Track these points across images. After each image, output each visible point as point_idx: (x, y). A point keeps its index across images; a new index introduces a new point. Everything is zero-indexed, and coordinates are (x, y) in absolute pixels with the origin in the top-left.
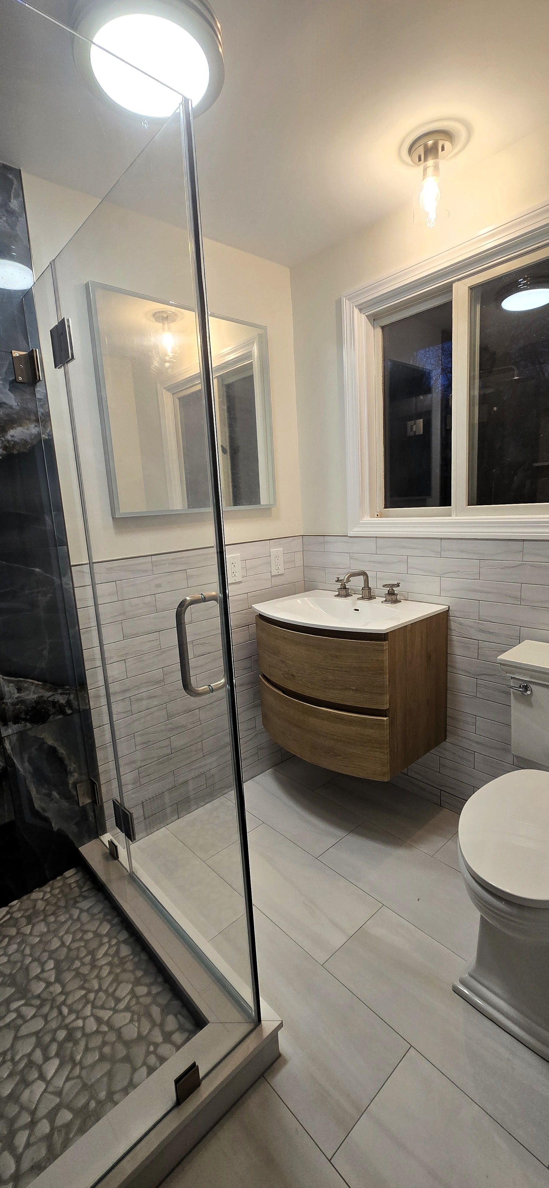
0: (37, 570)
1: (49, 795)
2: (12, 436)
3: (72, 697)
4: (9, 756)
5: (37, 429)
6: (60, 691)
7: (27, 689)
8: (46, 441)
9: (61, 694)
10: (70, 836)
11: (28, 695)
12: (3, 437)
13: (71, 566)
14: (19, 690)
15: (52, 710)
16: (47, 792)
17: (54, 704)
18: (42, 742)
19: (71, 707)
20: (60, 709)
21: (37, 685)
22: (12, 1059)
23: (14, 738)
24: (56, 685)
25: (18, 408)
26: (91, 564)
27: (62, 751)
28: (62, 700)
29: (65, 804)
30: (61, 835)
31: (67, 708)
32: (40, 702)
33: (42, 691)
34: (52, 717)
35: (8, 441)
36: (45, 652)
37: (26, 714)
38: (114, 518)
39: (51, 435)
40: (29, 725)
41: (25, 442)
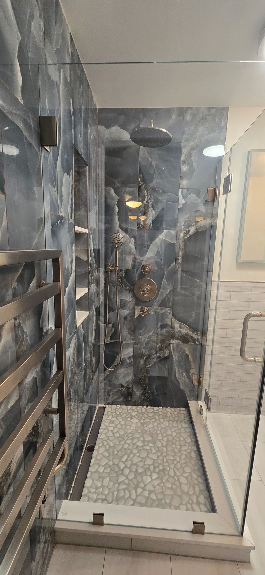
0: (198, 280)
1: (182, 374)
2: (200, 224)
3: (200, 337)
4: (171, 352)
5: (211, 221)
6: (195, 333)
7: (183, 328)
8: (214, 225)
9: (196, 334)
10: (186, 394)
11: (183, 330)
12: (196, 224)
13: (212, 281)
14: (180, 327)
15: (191, 340)
16: (182, 372)
17: (192, 337)
18: (184, 352)
19: (198, 342)
20: (194, 341)
21: (187, 328)
22: (144, 462)
23: (175, 345)
24: (195, 330)
25: (205, 212)
26: (219, 281)
27: (190, 358)
28: (196, 337)
29: (187, 380)
30: (183, 392)
31: (196, 341)
32: (186, 335)
33: (189, 330)
34: (190, 342)
35: (198, 226)
36: (193, 315)
37: (181, 338)
38: (237, 262)
39: (216, 223)
40: (181, 343)
41: (205, 226)
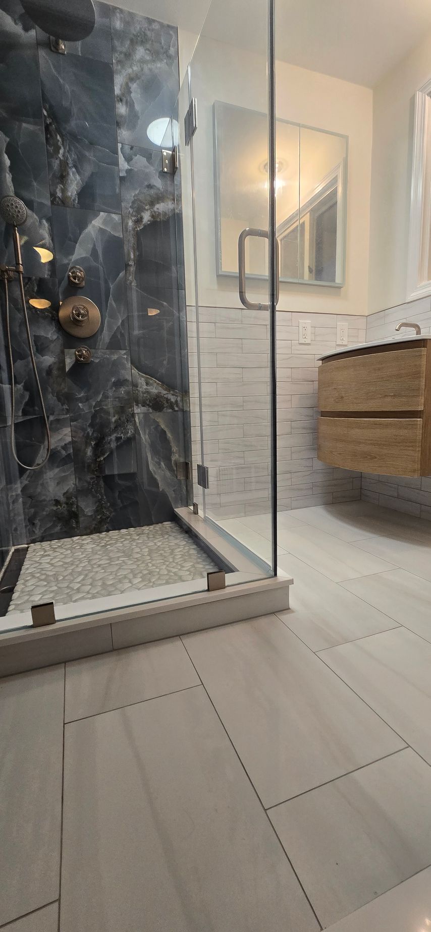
0: (165, 303)
1: (159, 464)
2: (158, 209)
3: (179, 399)
4: (137, 427)
5: (173, 206)
6: (172, 392)
7: (152, 385)
8: (177, 214)
9: (173, 395)
10: (170, 499)
11: (152, 389)
12: (152, 209)
13: (186, 306)
14: (147, 384)
15: (166, 405)
16: (158, 461)
17: (168, 400)
18: (158, 426)
19: (177, 406)
20: (171, 406)
21: (158, 384)
23: (141, 416)
24: (170, 387)
25: (162, 190)
26: (197, 307)
27: (169, 435)
28: (173, 399)
29: (168, 474)
30: (164, 495)
31: (175, 406)
32: (158, 396)
33: (160, 388)
34: (165, 409)
35: (155, 212)
36: (165, 362)
37: (150, 402)
38: (218, 276)
39: (181, 210)
40: (151, 410)
41: (165, 214)
